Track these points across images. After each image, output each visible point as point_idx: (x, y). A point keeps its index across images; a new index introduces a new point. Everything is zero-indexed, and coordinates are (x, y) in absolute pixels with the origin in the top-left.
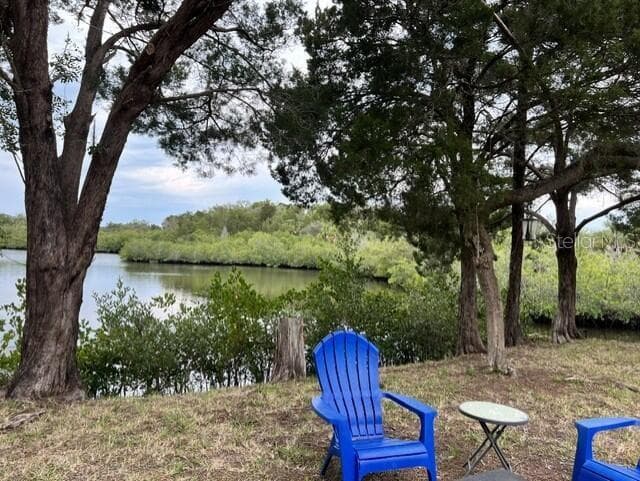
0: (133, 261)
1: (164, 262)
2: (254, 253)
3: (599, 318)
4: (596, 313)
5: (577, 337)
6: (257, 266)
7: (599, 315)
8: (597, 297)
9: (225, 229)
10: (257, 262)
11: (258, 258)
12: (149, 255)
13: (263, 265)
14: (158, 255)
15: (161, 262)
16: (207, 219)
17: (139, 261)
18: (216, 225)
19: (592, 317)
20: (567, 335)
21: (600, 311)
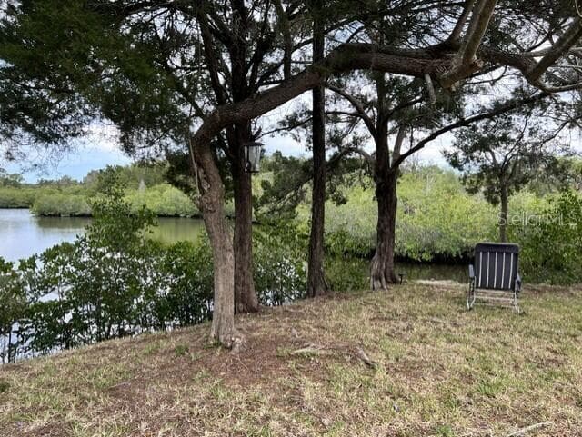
0: (45, 216)
1: (75, 216)
2: (166, 205)
3: (458, 256)
4: (454, 251)
5: (394, 281)
6: (170, 216)
7: (457, 252)
8: (456, 236)
9: (142, 182)
10: (170, 214)
11: (171, 210)
12: (60, 209)
13: (177, 216)
14: (70, 209)
15: (72, 216)
16: (126, 173)
17: (50, 215)
18: (134, 179)
19: (451, 255)
20: (384, 280)
21: (458, 249)
